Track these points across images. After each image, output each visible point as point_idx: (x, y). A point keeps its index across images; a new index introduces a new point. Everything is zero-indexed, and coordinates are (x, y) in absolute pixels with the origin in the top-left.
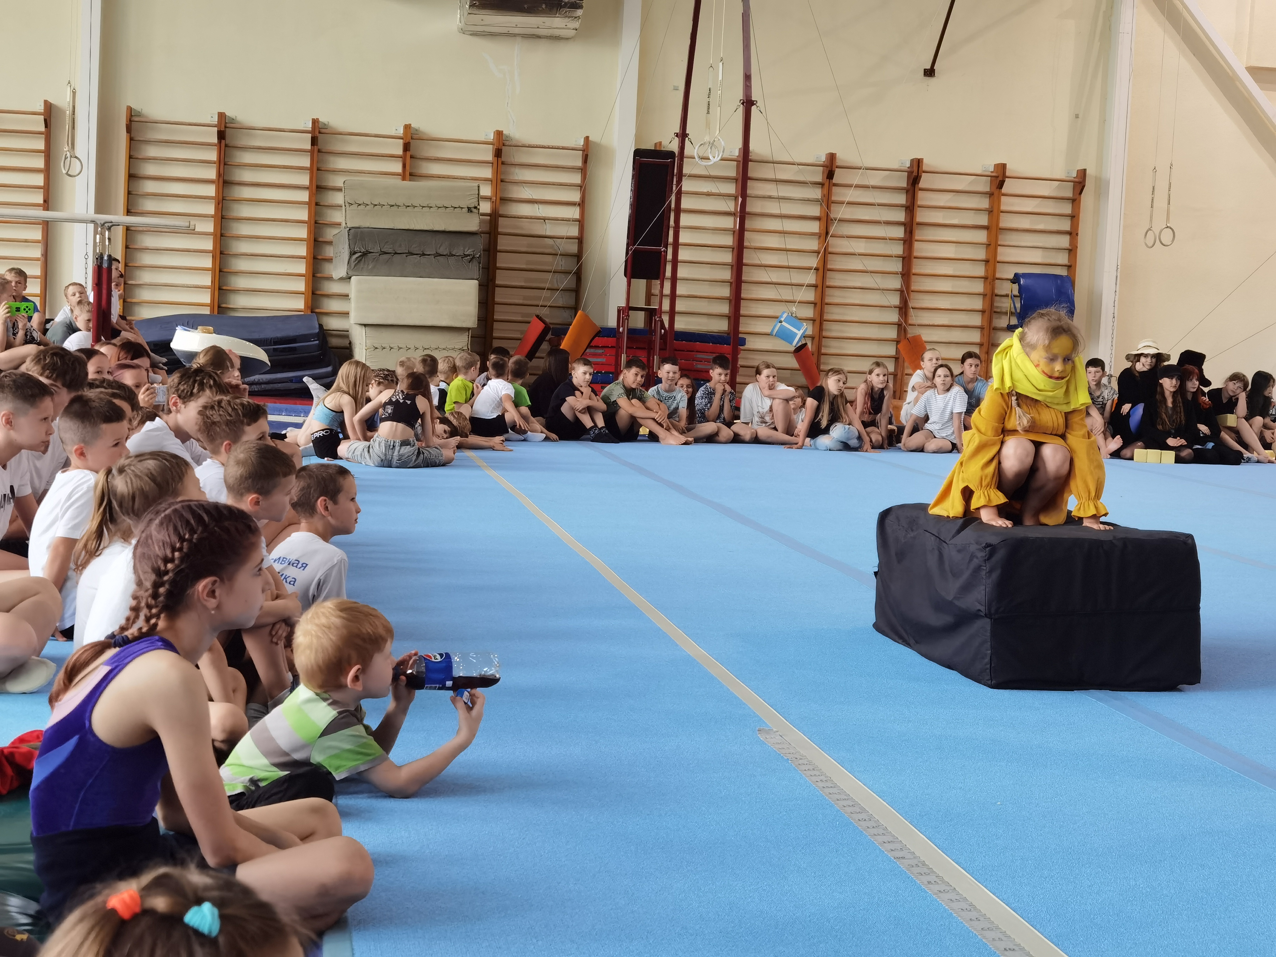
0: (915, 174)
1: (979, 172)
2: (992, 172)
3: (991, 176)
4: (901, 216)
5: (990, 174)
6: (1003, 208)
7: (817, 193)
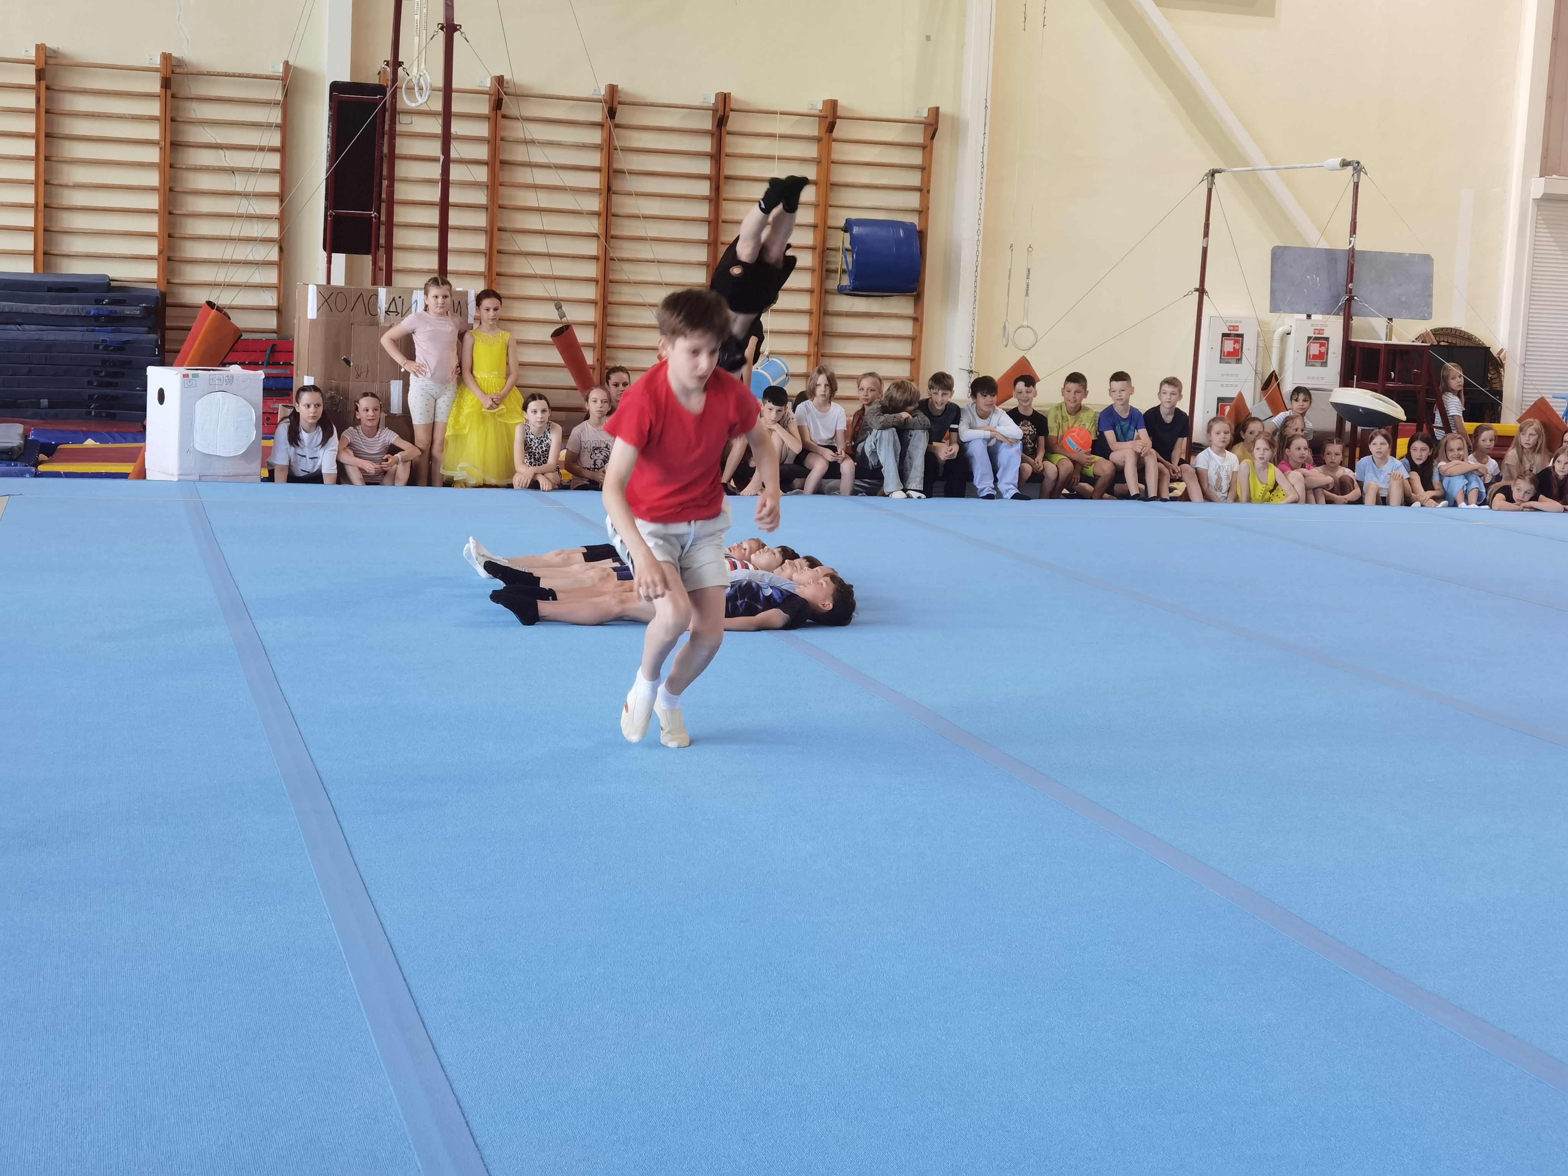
0: (720, 113)
1: (804, 110)
2: (820, 111)
3: (820, 117)
4: (705, 167)
5: (817, 112)
6: (835, 157)
7: (596, 137)
